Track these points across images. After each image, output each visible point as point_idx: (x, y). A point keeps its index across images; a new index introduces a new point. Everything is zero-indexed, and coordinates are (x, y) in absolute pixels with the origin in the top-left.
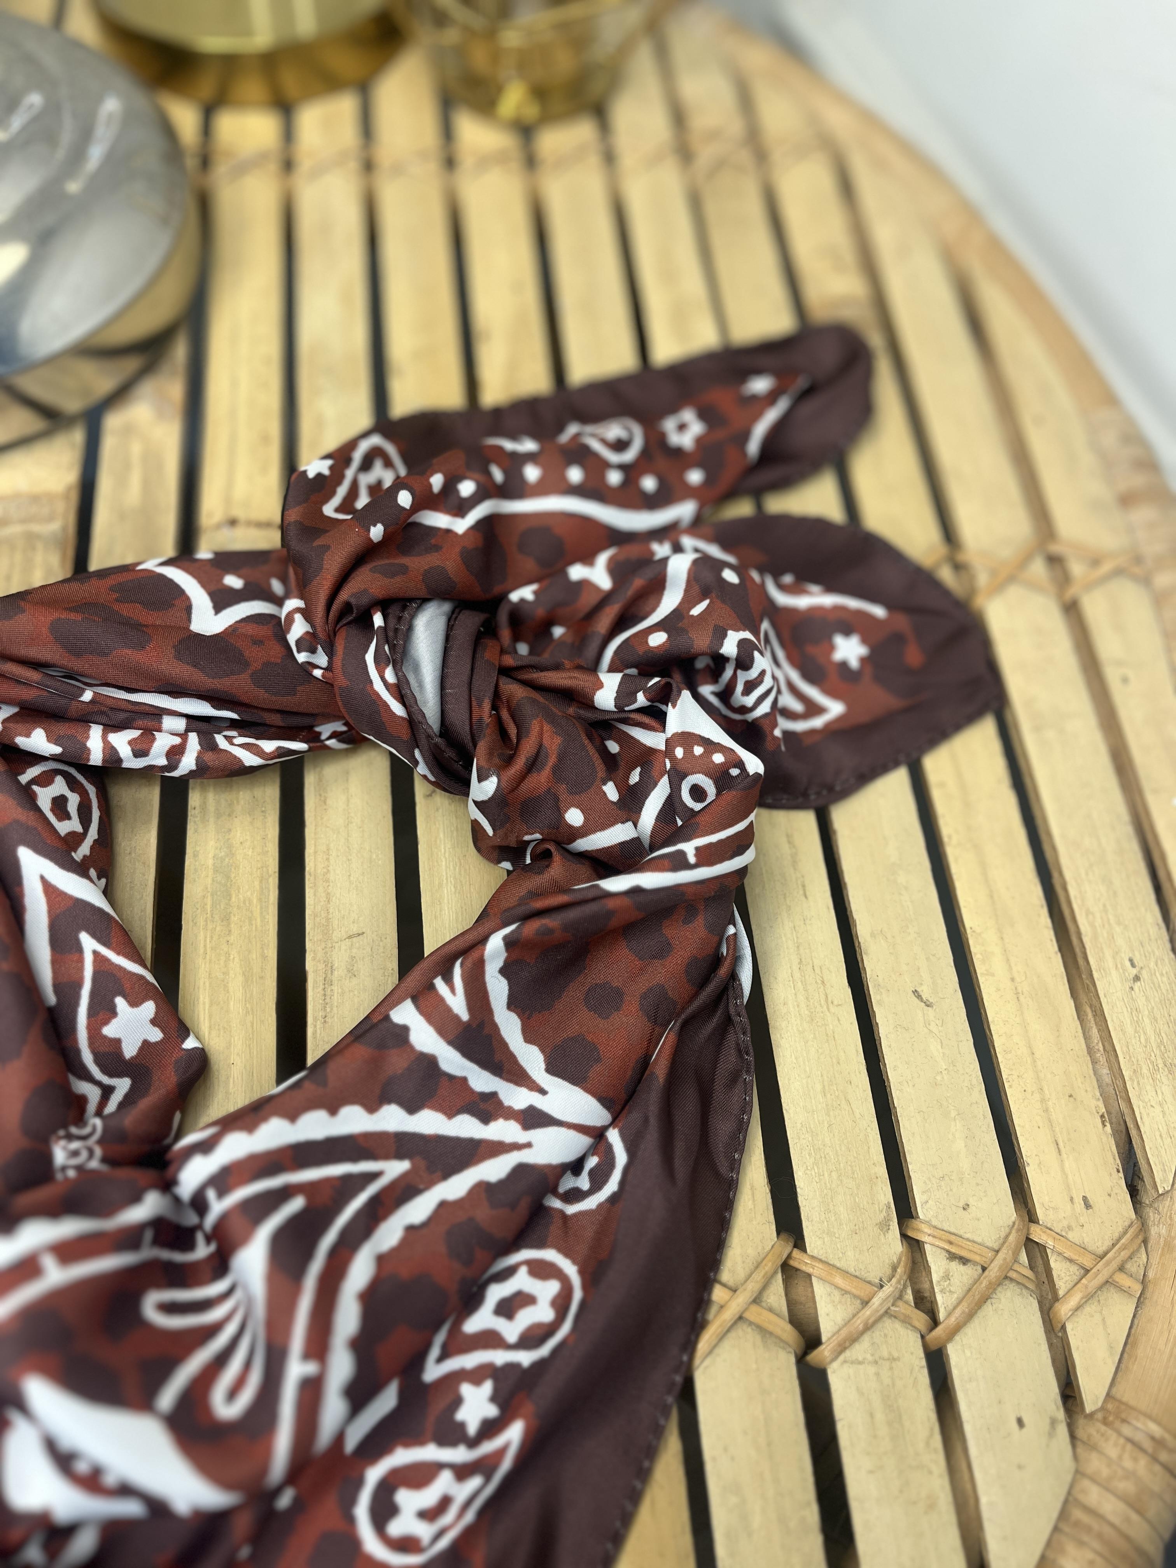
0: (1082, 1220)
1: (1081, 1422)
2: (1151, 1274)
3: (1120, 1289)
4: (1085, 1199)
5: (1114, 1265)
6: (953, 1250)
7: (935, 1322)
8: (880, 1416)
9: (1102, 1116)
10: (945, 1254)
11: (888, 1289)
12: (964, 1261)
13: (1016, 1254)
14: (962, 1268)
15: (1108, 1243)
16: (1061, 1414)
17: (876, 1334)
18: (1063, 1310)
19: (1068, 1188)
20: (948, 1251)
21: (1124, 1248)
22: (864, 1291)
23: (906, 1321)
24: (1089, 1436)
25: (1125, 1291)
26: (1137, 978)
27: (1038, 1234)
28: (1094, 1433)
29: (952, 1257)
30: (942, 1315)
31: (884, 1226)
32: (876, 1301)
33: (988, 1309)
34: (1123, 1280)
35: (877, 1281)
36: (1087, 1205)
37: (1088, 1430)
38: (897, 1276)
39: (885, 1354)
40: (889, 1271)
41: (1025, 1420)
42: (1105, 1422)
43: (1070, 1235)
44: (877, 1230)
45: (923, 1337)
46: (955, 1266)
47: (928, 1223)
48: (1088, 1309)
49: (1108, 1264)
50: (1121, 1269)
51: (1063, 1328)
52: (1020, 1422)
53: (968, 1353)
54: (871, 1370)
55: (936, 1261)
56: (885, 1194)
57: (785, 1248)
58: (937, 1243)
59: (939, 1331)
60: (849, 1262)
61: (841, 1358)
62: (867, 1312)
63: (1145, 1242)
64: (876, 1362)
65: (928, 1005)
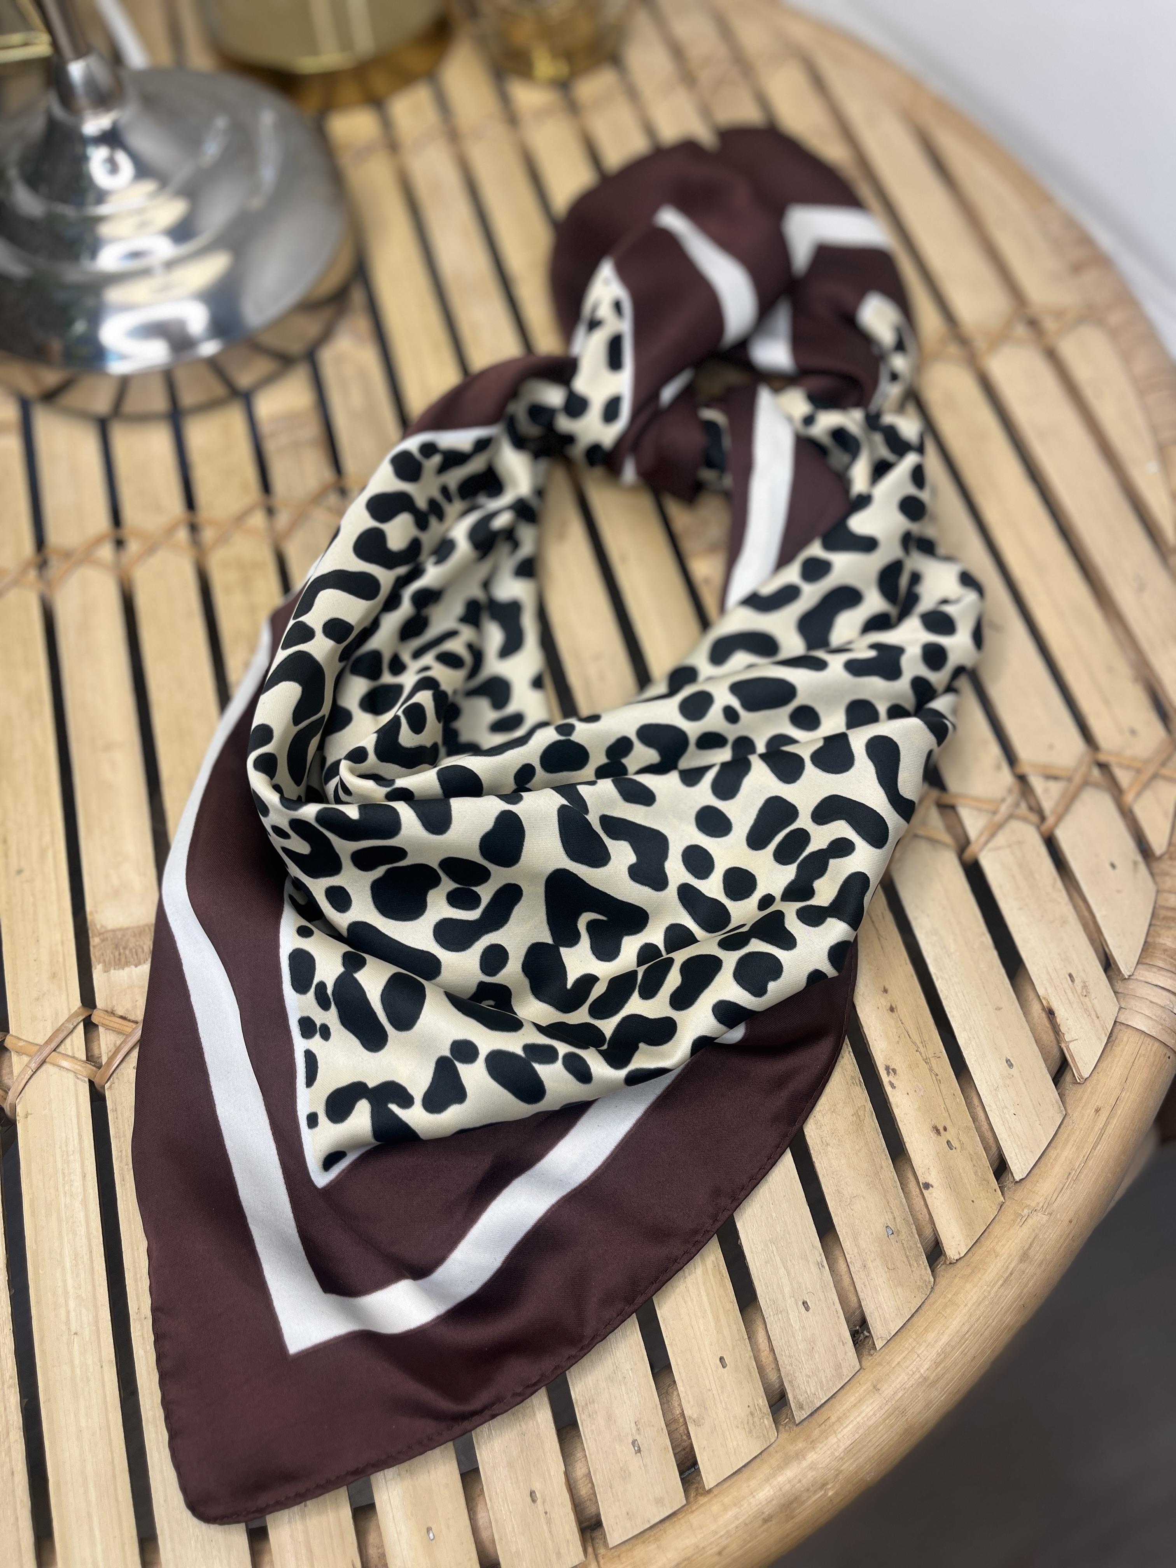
0: (1131, 742)
1: (1154, 862)
4: (1131, 729)
5: (1158, 764)
6: (1048, 773)
7: (1043, 818)
8: (1019, 877)
9: (1134, 680)
10: (1042, 777)
11: (1009, 802)
13: (1091, 769)
14: (1055, 783)
15: (1151, 753)
16: (1139, 858)
17: (1007, 830)
19: (1119, 725)
20: (1044, 775)
21: (1163, 754)
22: (992, 807)
23: (1025, 819)
24: (1162, 868)
25: (1169, 778)
28: (1165, 865)
29: (1048, 778)
30: (1048, 813)
31: (998, 768)
32: (1002, 811)
33: (1076, 805)
34: (1165, 772)
35: (1000, 800)
36: (1133, 732)
37: (1161, 865)
38: (1014, 795)
39: (1016, 842)
40: (1007, 793)
41: (1116, 863)
42: (1170, 858)
43: (1125, 752)
44: (994, 770)
45: (1038, 828)
46: (1051, 783)
47: (1027, 761)
48: (1145, 795)
49: (1153, 764)
50: (1163, 765)
52: (1113, 866)
53: (1070, 833)
54: (1008, 851)
57: (936, 794)
58: (1037, 772)
59: (1048, 822)
61: (986, 848)
62: (998, 817)
64: (1010, 846)
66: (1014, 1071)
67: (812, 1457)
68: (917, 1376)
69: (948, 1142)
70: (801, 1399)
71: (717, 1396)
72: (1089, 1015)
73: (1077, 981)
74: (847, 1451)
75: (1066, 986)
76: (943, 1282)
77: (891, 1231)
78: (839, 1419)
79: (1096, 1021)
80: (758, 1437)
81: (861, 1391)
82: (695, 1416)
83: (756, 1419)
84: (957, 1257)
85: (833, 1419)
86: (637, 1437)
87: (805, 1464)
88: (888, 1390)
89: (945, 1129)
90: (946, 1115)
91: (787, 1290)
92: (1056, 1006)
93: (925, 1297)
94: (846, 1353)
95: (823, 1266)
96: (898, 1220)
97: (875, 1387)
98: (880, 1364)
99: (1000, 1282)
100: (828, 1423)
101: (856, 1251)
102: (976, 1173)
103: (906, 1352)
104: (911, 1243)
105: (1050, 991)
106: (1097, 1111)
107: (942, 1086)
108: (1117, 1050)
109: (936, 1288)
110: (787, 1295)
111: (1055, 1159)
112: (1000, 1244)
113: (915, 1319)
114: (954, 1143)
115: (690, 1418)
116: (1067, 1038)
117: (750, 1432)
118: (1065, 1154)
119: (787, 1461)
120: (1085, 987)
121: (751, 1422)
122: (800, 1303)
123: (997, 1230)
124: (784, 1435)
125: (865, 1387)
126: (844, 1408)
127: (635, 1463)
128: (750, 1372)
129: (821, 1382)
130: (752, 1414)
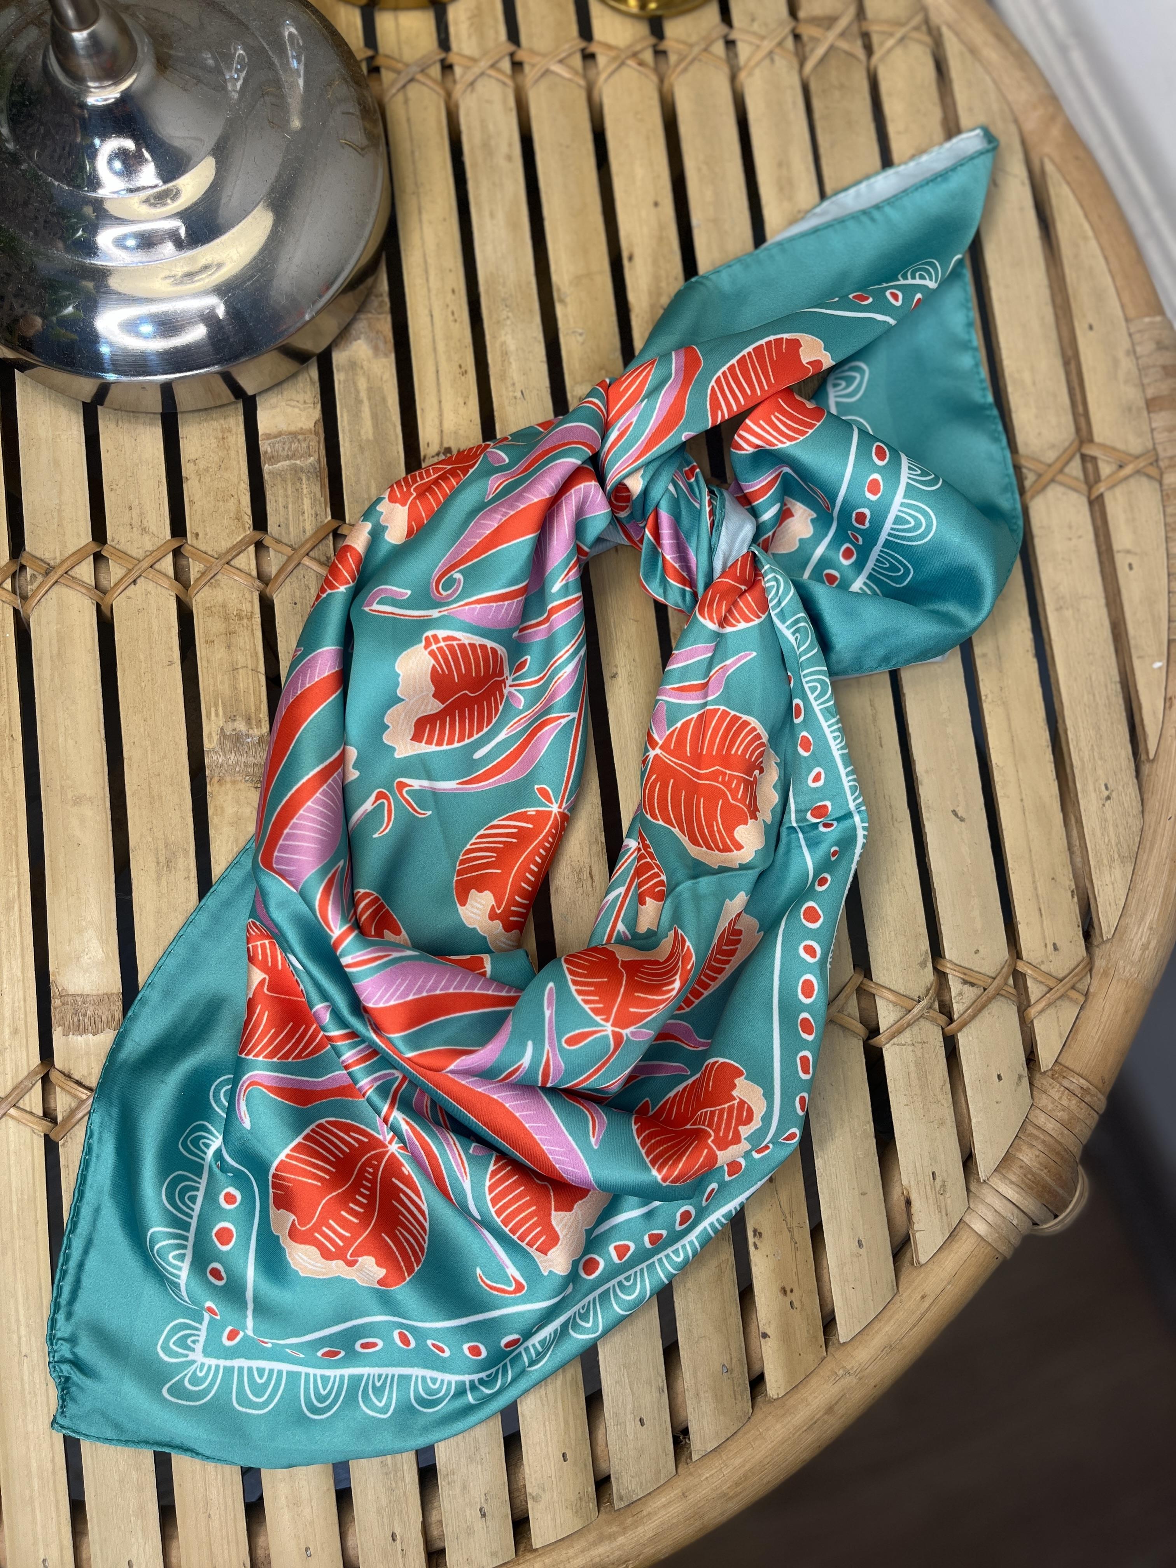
0: (1051, 958)
1: (1038, 1076)
2: (1091, 990)
3: (1070, 999)
4: (1054, 944)
5: (1068, 986)
6: (966, 978)
7: (951, 1020)
8: (913, 1075)
9: (1073, 891)
10: (960, 980)
11: (923, 1003)
12: (972, 985)
13: (1006, 979)
14: (971, 988)
15: (1066, 972)
16: (1025, 1072)
17: (915, 1029)
18: (1032, 1012)
19: (1044, 938)
20: (963, 979)
21: (1076, 975)
22: (909, 1004)
23: (933, 1021)
24: (1043, 1084)
25: (1075, 1001)
26: (1108, 798)
27: (1021, 967)
28: (1045, 1083)
29: (965, 982)
30: (956, 1017)
31: (923, 965)
32: (915, 1011)
33: (985, 1012)
34: (1073, 994)
35: (916, 998)
36: (1056, 948)
37: (1042, 1082)
38: (930, 995)
39: (919, 1040)
40: (924, 990)
41: (1003, 1076)
42: (1053, 1077)
43: (1043, 968)
44: (918, 967)
45: (943, 1029)
46: (966, 987)
47: (950, 961)
48: (1048, 1011)
49: (1063, 986)
50: (1073, 988)
51: (1032, 1022)
52: (999, 1077)
53: (970, 1038)
54: (911, 1048)
55: (955, 985)
56: (925, 945)
57: (859, 979)
58: (957, 974)
59: (953, 1025)
60: (900, 987)
61: (892, 1042)
62: (910, 1016)
63: (1091, 970)
64: (913, 1044)
65: (962, 820)
66: (862, 1251)
67: (621, 1540)
68: (719, 1491)
69: (791, 1303)
70: (623, 1492)
71: (554, 1482)
72: (940, 1212)
73: (938, 1180)
74: (651, 1540)
75: (928, 1183)
76: (759, 1415)
77: (727, 1370)
78: (649, 1514)
79: (945, 1218)
80: (582, 1517)
81: (672, 1495)
82: (534, 1494)
83: (583, 1503)
84: (775, 1397)
85: (645, 1513)
86: (485, 1506)
87: (614, 1545)
88: (692, 1498)
89: (792, 1291)
90: (795, 1278)
91: (629, 1407)
92: (914, 1197)
93: (741, 1425)
94: (666, 1462)
95: (663, 1391)
96: (734, 1360)
97: (683, 1494)
98: (691, 1474)
99: (804, 1428)
100: (640, 1515)
101: (693, 1382)
102: (808, 1331)
103: (715, 1471)
104: (740, 1381)
105: (912, 1183)
106: (923, 1297)
107: (798, 1253)
108: (955, 1246)
109: (752, 1419)
110: (628, 1412)
111: (877, 1332)
112: (813, 1395)
113: (729, 1442)
114: (796, 1304)
115: (530, 1494)
116: (916, 1227)
117: (577, 1512)
118: (887, 1329)
119: (601, 1539)
120: (943, 1186)
121: (579, 1505)
122: (638, 1419)
123: (814, 1381)
124: (603, 1516)
125: (676, 1492)
126: (655, 1505)
127: (479, 1524)
128: (585, 1465)
129: (641, 1483)
130: (581, 1499)
